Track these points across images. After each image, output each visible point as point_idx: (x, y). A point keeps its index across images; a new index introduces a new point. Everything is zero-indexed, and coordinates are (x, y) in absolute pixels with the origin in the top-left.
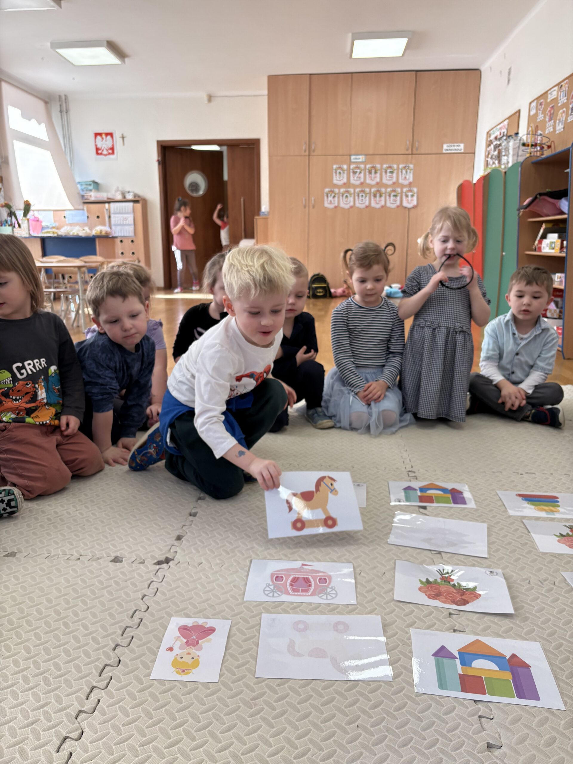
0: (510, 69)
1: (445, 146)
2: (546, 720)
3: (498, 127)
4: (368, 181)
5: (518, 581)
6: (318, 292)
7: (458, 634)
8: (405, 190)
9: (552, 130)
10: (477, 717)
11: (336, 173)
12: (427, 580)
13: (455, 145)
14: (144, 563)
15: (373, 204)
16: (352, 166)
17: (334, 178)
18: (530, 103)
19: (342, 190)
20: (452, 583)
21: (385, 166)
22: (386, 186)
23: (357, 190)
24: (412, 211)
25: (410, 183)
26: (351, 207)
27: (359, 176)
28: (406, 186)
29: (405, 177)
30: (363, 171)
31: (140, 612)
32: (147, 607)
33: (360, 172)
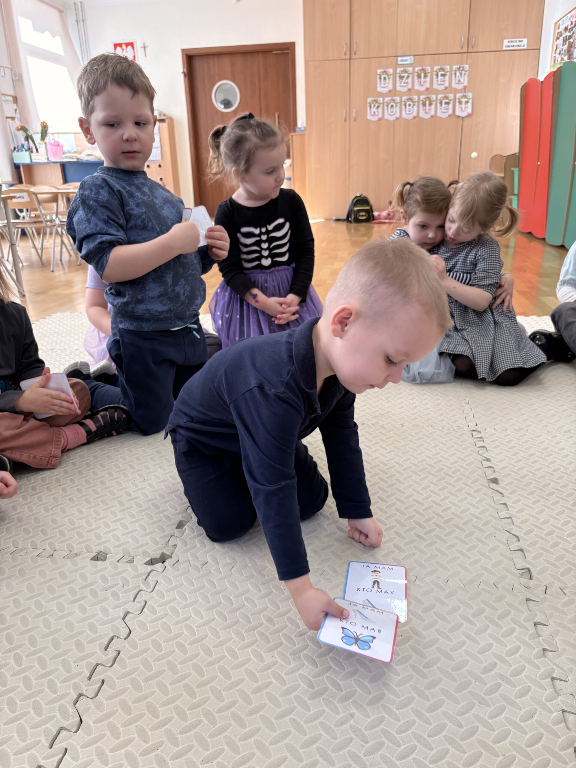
1: (506, 42)
3: (569, 16)
4: (417, 87)
6: (360, 216)
11: (380, 78)
13: (518, 40)
14: (133, 562)
15: (422, 115)
16: (399, 70)
17: (378, 85)
19: (387, 99)
21: (436, 68)
22: (437, 92)
23: (404, 98)
24: (466, 121)
25: (465, 87)
26: (397, 119)
27: (406, 81)
28: (459, 91)
29: (459, 81)
30: (411, 76)
31: (119, 639)
32: (129, 630)
33: (408, 77)
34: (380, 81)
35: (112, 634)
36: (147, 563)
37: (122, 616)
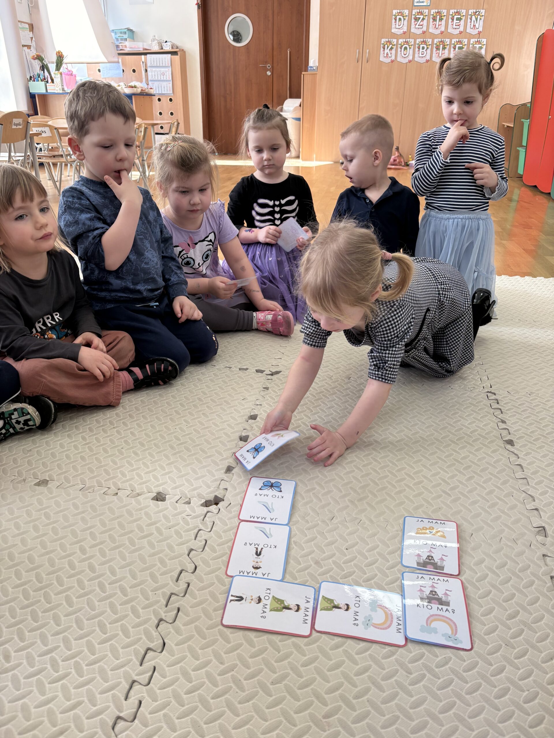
4: (432, 30)
11: (396, 19)
14: (190, 503)
16: (414, 12)
17: (393, 26)
19: (401, 41)
21: (452, 11)
22: (451, 36)
23: (418, 41)
25: (479, 33)
26: (410, 61)
27: (422, 23)
28: (473, 36)
29: (474, 26)
30: (426, 18)
31: (187, 573)
32: (194, 566)
33: (423, 19)
34: (396, 22)
35: (180, 569)
36: (202, 505)
37: (187, 553)
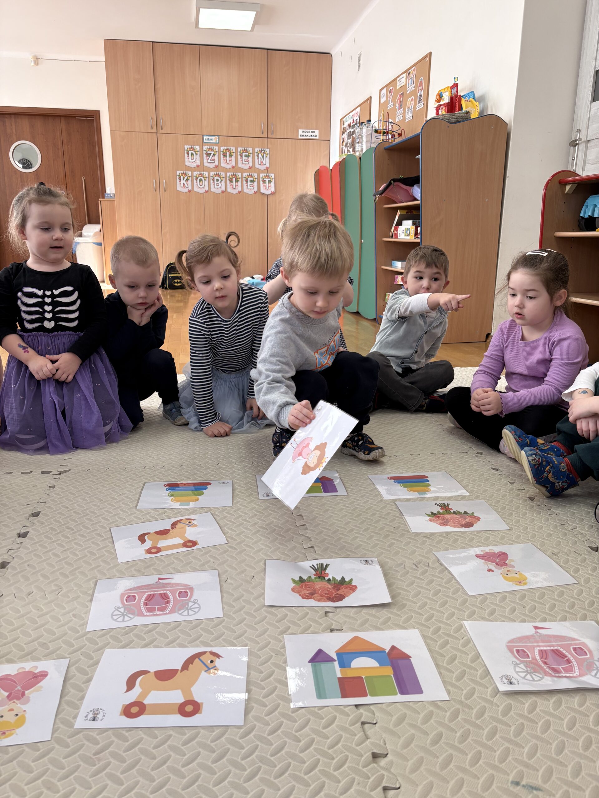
0: (360, 54)
1: (300, 132)
2: (431, 714)
3: (351, 114)
4: (223, 165)
5: (394, 568)
6: (175, 282)
7: (335, 634)
8: (262, 175)
9: (402, 118)
10: (359, 724)
11: (188, 154)
12: (300, 578)
13: (311, 131)
15: (229, 189)
16: (205, 148)
17: (187, 160)
18: (381, 90)
19: (195, 173)
20: (327, 578)
21: (240, 149)
22: (242, 171)
23: (212, 174)
24: (270, 198)
25: (267, 168)
26: (206, 192)
27: (213, 158)
28: (262, 171)
29: (262, 162)
30: (217, 154)
33: (214, 155)
34: (188, 156)
